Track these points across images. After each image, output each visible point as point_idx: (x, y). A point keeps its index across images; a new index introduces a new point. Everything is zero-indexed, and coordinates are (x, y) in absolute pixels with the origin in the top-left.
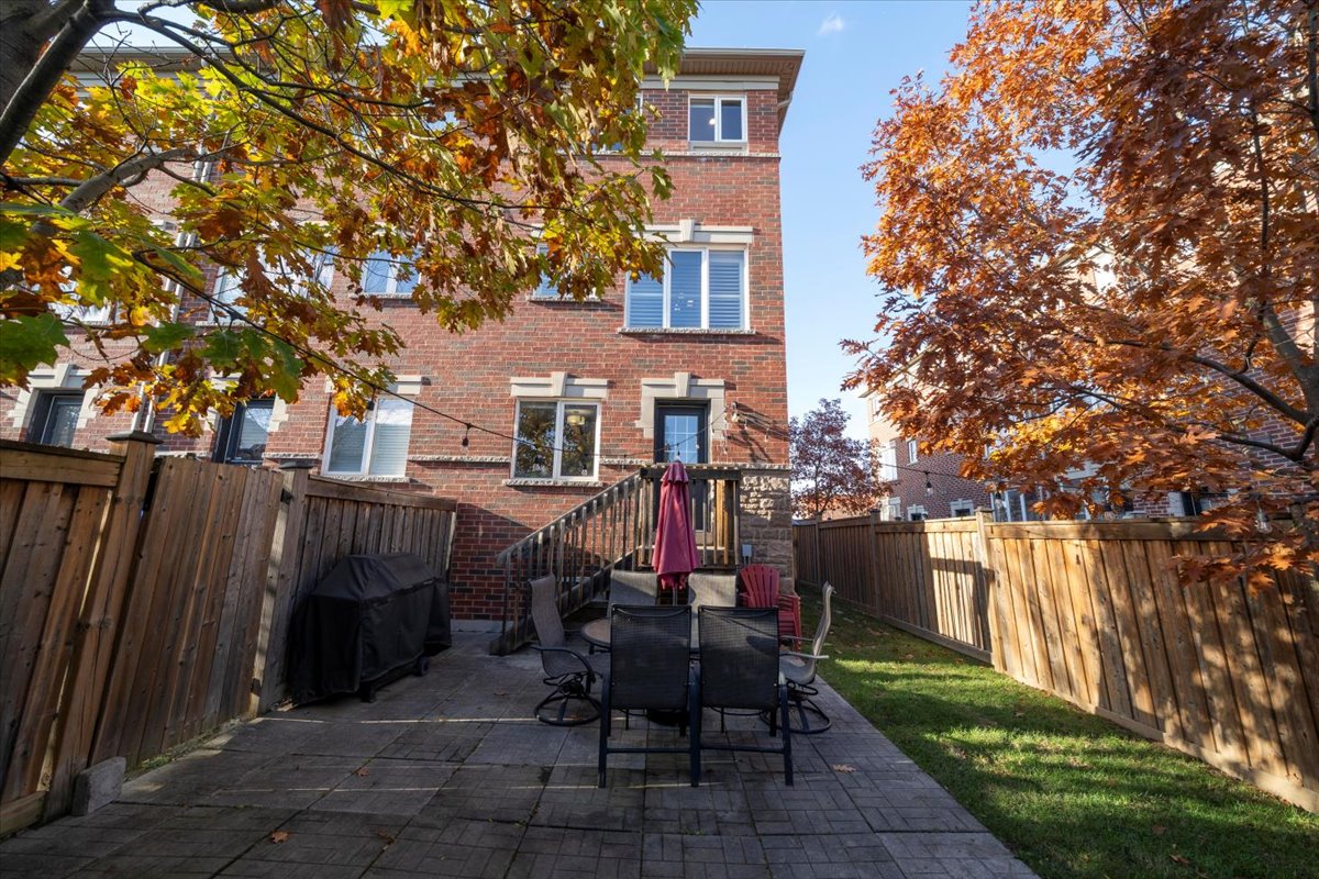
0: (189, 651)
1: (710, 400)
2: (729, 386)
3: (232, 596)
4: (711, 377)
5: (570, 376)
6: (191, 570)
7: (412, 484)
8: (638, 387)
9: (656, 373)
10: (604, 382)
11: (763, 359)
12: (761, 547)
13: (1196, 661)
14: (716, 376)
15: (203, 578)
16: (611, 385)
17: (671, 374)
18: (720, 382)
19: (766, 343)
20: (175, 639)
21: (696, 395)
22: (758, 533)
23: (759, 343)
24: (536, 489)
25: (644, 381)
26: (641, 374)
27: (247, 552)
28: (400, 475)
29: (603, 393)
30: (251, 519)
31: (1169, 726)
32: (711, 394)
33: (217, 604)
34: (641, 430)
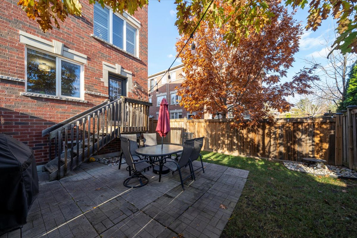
1: (127, 78)
2: (133, 75)
4: (128, 70)
5: (65, 46)
8: (101, 64)
9: (109, 61)
10: (86, 56)
11: (142, 69)
13: (219, 139)
14: (129, 70)
18: (131, 73)
19: (143, 64)
21: (123, 75)
23: (141, 64)
24: (47, 100)
25: (104, 62)
26: (102, 59)
29: (84, 61)
31: (214, 150)
32: (128, 76)
34: (103, 82)
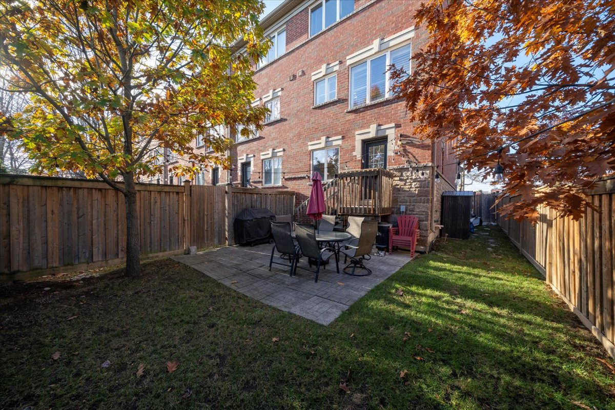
0: (207, 228)
1: (387, 136)
2: (397, 126)
3: (216, 216)
4: (389, 123)
5: (328, 137)
6: (204, 210)
7: (283, 187)
8: (354, 136)
9: (362, 127)
10: (340, 137)
12: (412, 207)
14: (391, 122)
15: (207, 212)
16: (343, 138)
17: (368, 127)
18: (393, 125)
20: (203, 225)
21: (380, 134)
22: (410, 200)
25: (357, 133)
26: (355, 129)
27: (218, 207)
28: (280, 184)
29: (340, 142)
30: (217, 198)
32: (388, 132)
33: (212, 218)
34: (356, 156)
